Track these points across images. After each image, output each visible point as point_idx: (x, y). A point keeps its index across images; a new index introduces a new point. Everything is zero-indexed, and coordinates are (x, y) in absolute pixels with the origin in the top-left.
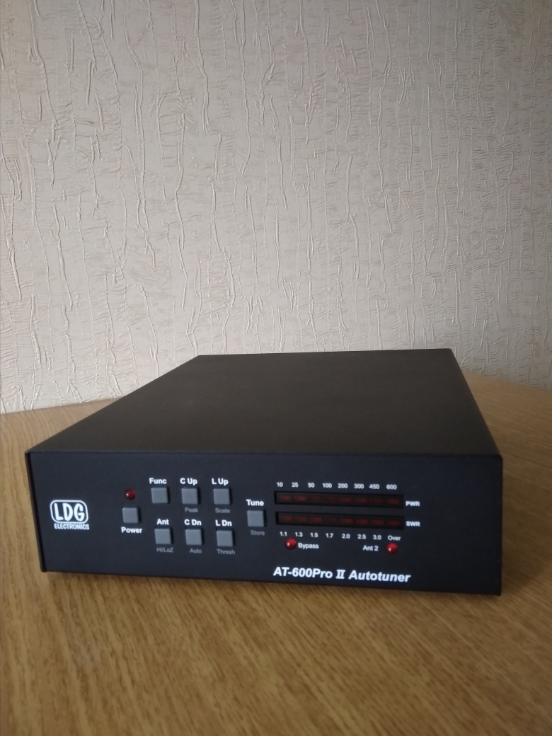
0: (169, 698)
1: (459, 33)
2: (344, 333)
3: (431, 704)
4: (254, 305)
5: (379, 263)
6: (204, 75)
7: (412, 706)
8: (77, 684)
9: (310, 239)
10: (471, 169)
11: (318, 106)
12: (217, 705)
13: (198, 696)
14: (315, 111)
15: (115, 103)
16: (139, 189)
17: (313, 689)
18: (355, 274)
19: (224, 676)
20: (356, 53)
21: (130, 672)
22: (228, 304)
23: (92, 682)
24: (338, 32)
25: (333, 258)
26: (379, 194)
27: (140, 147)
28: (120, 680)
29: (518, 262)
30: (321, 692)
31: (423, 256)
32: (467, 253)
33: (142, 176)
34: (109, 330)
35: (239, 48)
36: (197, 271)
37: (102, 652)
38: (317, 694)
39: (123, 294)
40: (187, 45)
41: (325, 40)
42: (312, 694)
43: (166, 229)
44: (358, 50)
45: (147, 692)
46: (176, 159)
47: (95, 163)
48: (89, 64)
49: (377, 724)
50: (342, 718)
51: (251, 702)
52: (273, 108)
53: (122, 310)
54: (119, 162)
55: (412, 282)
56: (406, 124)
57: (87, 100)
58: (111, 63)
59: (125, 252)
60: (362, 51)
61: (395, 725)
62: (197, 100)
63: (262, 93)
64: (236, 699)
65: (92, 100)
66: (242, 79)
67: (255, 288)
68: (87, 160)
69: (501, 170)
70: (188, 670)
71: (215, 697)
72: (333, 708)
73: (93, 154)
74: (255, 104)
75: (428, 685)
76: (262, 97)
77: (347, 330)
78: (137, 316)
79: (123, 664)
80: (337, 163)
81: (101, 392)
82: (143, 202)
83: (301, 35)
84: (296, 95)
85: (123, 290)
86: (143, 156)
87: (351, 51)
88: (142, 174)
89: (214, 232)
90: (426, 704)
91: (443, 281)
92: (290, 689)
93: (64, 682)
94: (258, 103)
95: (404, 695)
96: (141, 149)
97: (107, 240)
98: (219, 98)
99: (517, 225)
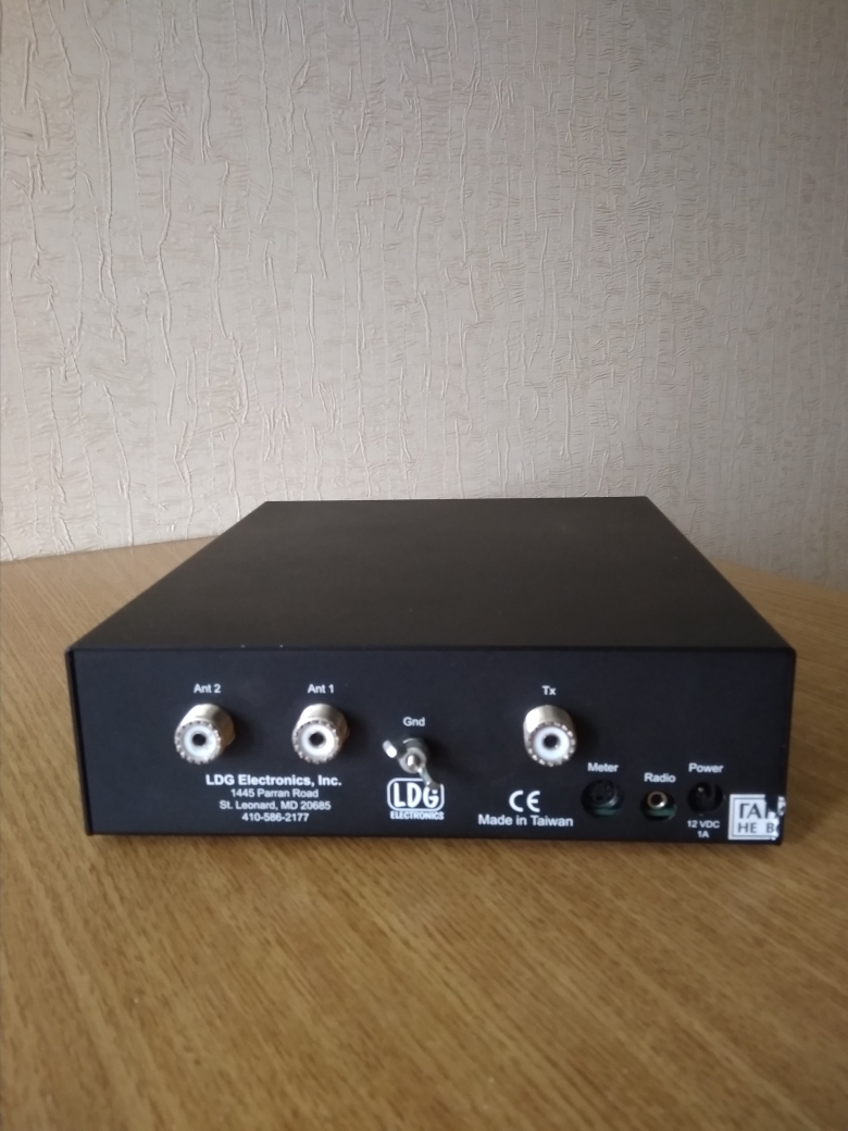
0: (170, 913)
1: (579, 35)
2: (409, 465)
3: (495, 903)
4: (277, 421)
5: (460, 365)
6: (204, 72)
7: (473, 907)
8: (46, 904)
9: (360, 325)
10: (592, 234)
11: (374, 129)
12: (233, 917)
13: (209, 910)
14: (370, 135)
15: (67, 107)
16: (102, 239)
17: (354, 895)
18: (425, 379)
19: (241, 887)
20: (430, 53)
21: (117, 888)
22: (237, 419)
23: (67, 901)
24: (404, 21)
25: (394, 355)
26: (461, 264)
27: (105, 176)
28: (105, 896)
29: (654, 371)
30: (363, 897)
31: (522, 359)
32: (583, 356)
33: (107, 220)
34: (55, 451)
35: (257, 35)
36: (190, 367)
37: (77, 869)
38: (359, 900)
39: (76, 397)
40: (178, 26)
41: (385, 31)
42: (352, 900)
43: (144, 302)
44: (433, 49)
45: (141, 908)
46: (159, 196)
47: (35, 196)
48: (27, 45)
49: (429, 926)
50: (387, 922)
51: (276, 912)
52: (308, 127)
53: (74, 422)
54: (71, 197)
55: (506, 394)
56: (501, 164)
57: (22, 99)
58: (61, 45)
59: (79, 333)
60: (439, 51)
61: (451, 926)
62: (192, 109)
63: (291, 105)
64: (256, 909)
65: (31, 101)
66: (261, 81)
67: (278, 395)
68: (22, 191)
69: (633, 238)
70: (194, 882)
71: (229, 909)
72: (378, 913)
73: (31, 182)
74: (281, 120)
75: (493, 884)
76: (291, 110)
77: (413, 462)
78: (98, 431)
79: (107, 881)
80: (400, 215)
81: (42, 545)
82: (108, 259)
83: (349, 21)
84: (340, 111)
85: (75, 391)
86: (109, 190)
87: (423, 51)
88: (108, 216)
89: (216, 309)
90: (489, 904)
91: (549, 395)
92: (325, 896)
93: (28, 902)
94: (285, 120)
95: (464, 896)
96: (106, 179)
97: (52, 314)
98: (226, 108)
99: (652, 318)
